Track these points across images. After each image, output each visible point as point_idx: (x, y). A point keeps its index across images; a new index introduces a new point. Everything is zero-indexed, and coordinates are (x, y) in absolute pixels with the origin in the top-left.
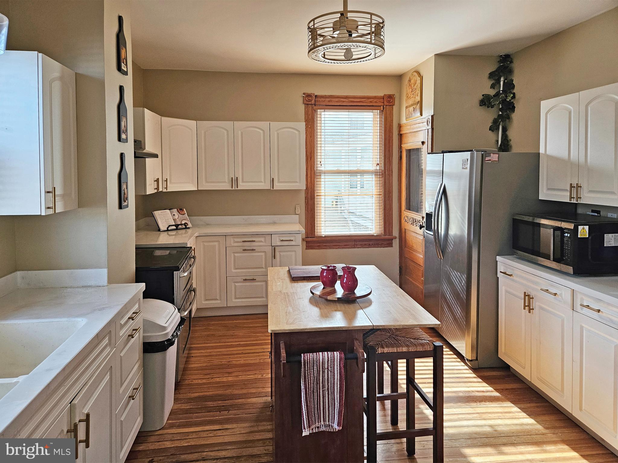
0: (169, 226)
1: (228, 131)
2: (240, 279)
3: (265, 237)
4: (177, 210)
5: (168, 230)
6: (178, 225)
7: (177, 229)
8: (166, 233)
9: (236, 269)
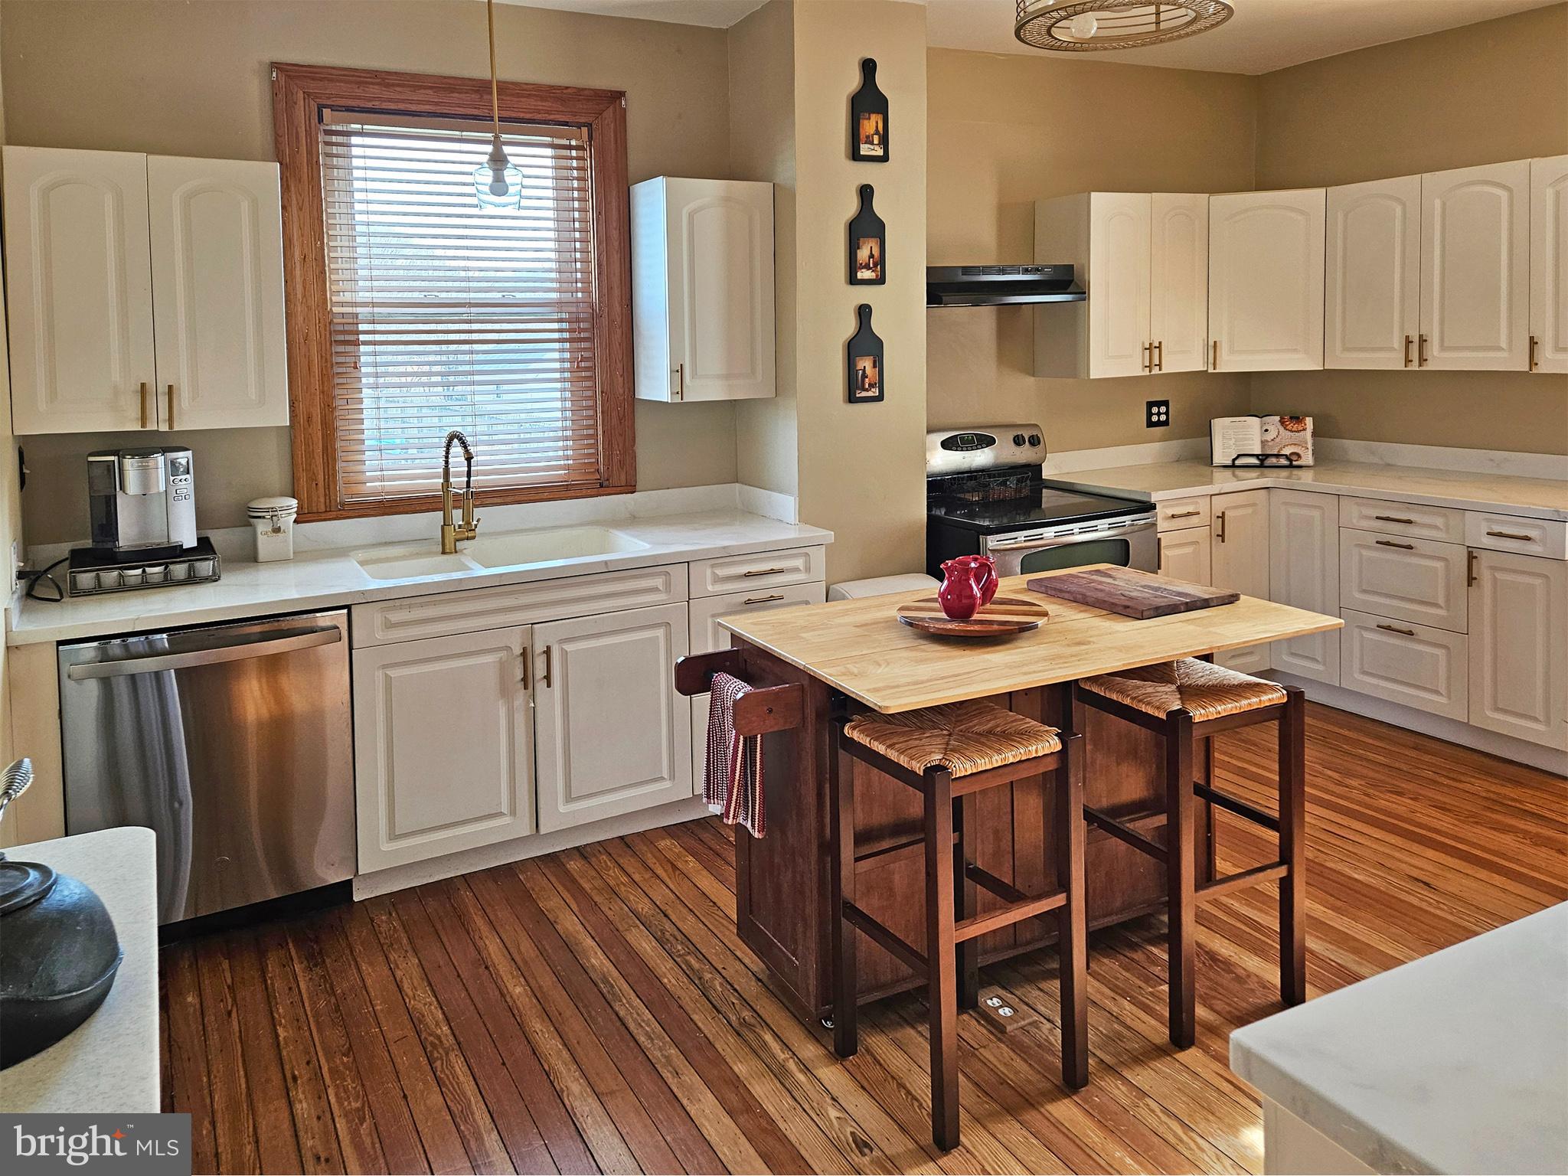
0: (1239, 456)
1: (1404, 205)
2: (1373, 622)
3: (1445, 515)
4: (1282, 418)
5: (1233, 466)
6: (1268, 456)
7: (1262, 466)
8: (1228, 473)
9: (1365, 591)
